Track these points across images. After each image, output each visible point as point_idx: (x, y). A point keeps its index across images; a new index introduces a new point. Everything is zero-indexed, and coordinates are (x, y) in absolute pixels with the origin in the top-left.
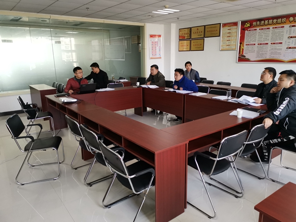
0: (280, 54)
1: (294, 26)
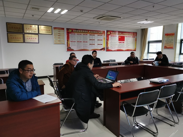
0: (87, 47)
1: (91, 35)
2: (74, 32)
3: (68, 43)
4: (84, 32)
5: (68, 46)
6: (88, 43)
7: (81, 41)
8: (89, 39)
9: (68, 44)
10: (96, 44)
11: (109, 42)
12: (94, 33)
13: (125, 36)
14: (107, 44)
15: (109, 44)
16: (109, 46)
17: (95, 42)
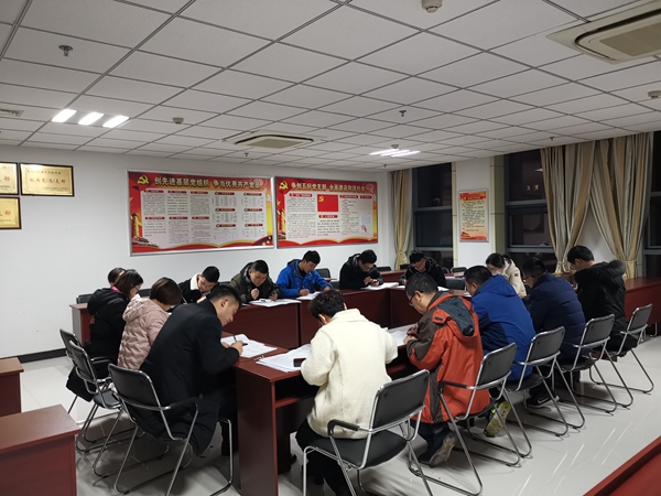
0: (208, 234)
1: (220, 194)
2: (158, 185)
3: (137, 223)
4: (196, 186)
5: (138, 234)
6: (212, 223)
7: (184, 215)
8: (213, 208)
9: (137, 229)
10: (240, 225)
11: (286, 216)
12: (232, 187)
13: (339, 194)
14: (281, 221)
15: (287, 223)
16: (286, 229)
17: (235, 217)
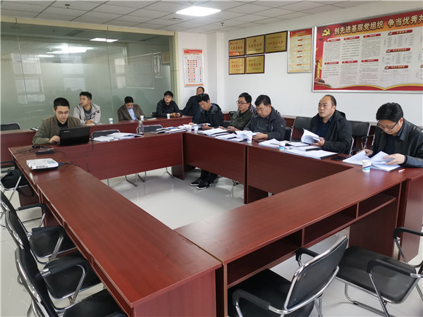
1: (395, 33)
2: (337, 35)
3: (319, 67)
5: (318, 76)
7: (355, 59)
8: (384, 49)
9: (318, 72)
10: (414, 66)
12: (411, 24)
